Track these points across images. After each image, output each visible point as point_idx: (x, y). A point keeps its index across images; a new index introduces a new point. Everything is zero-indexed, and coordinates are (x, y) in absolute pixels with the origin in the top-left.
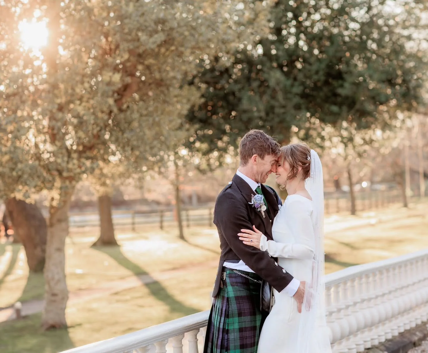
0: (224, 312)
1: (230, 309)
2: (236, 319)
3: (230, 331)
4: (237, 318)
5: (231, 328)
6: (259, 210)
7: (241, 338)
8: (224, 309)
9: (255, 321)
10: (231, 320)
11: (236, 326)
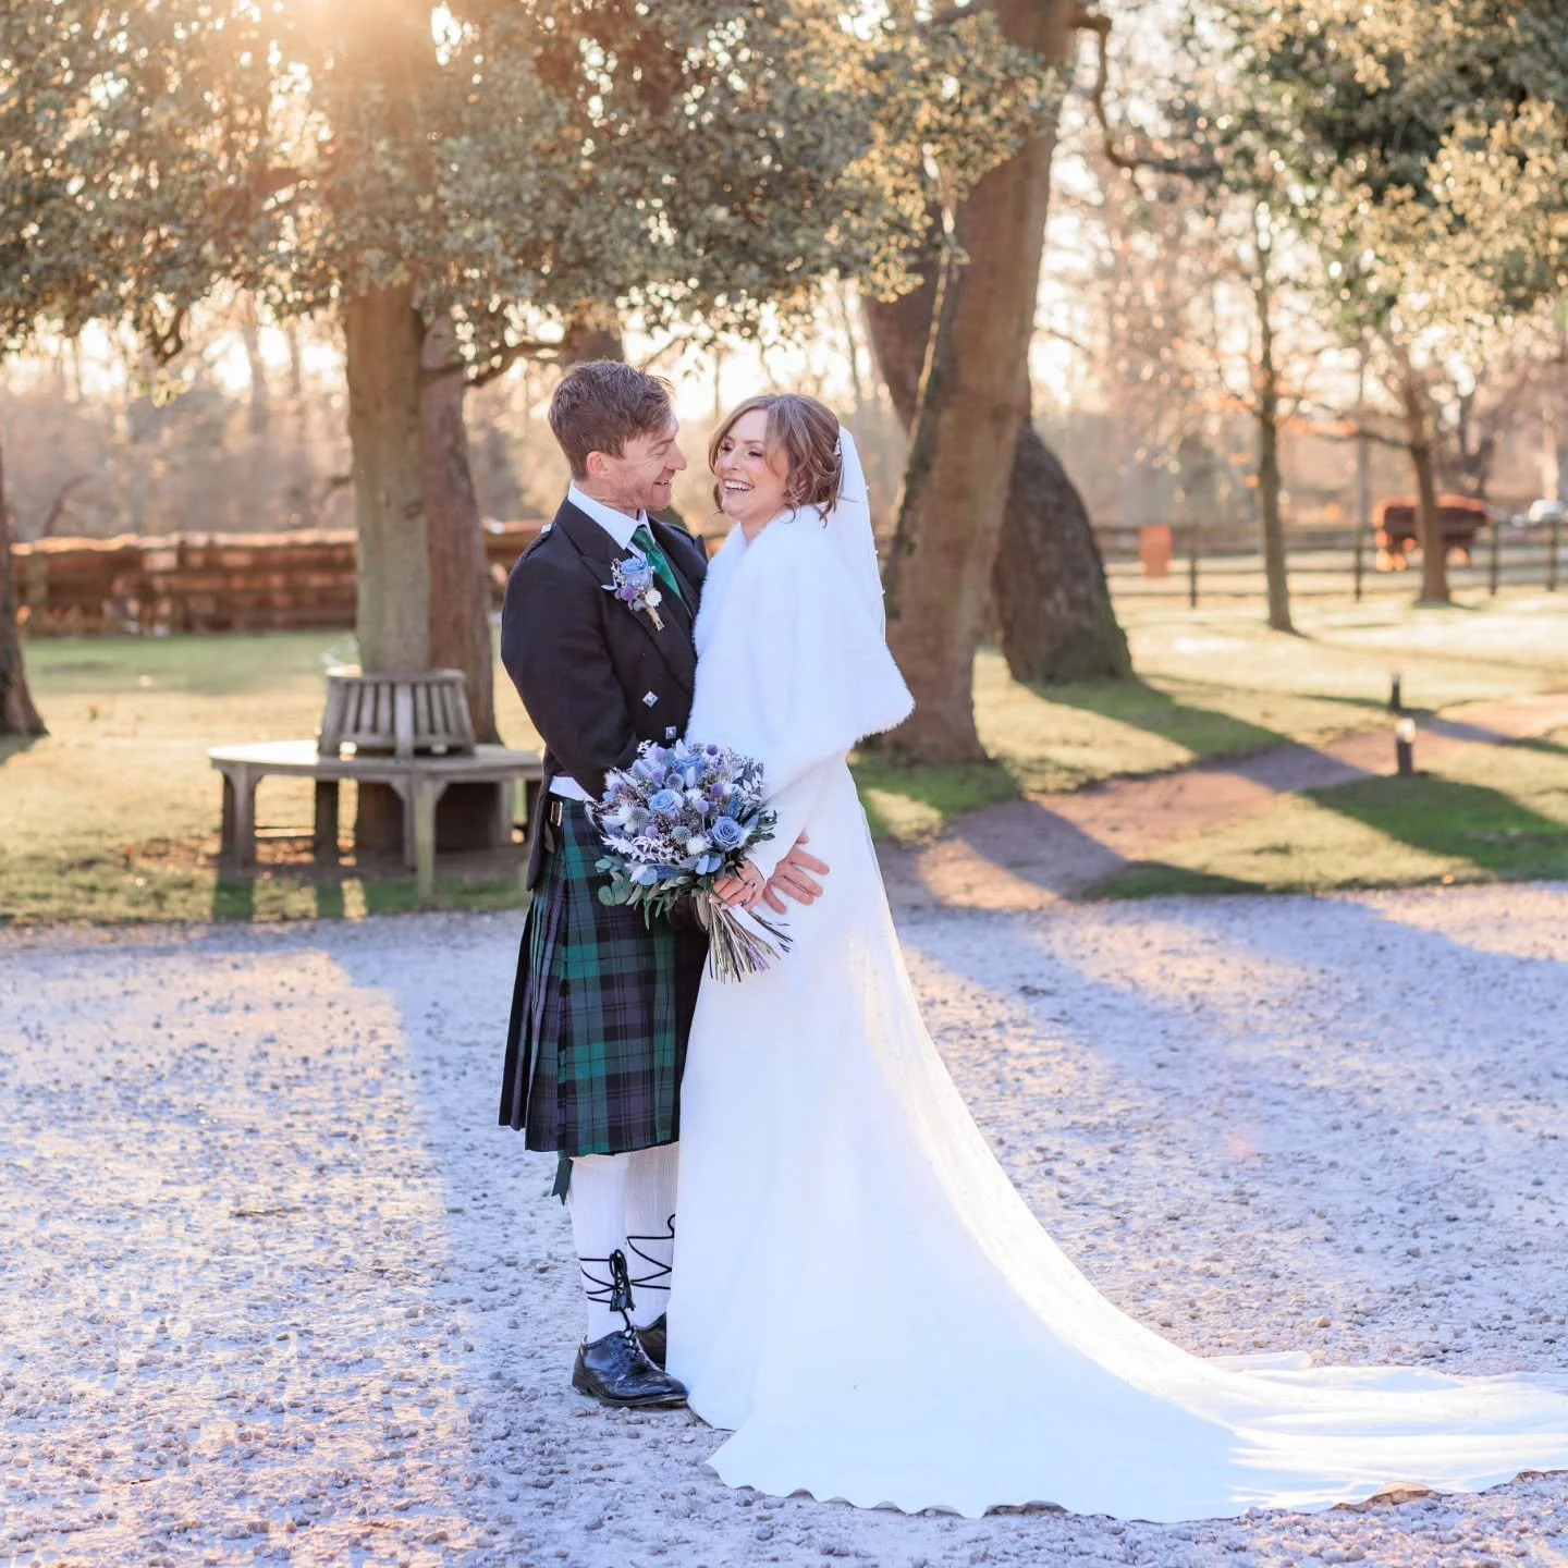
0: (553, 928)
1: (573, 917)
2: (592, 949)
3: (572, 988)
4: (594, 946)
5: (575, 975)
6: (638, 606)
7: (608, 1009)
8: (555, 916)
9: (651, 954)
10: (574, 950)
11: (593, 971)
